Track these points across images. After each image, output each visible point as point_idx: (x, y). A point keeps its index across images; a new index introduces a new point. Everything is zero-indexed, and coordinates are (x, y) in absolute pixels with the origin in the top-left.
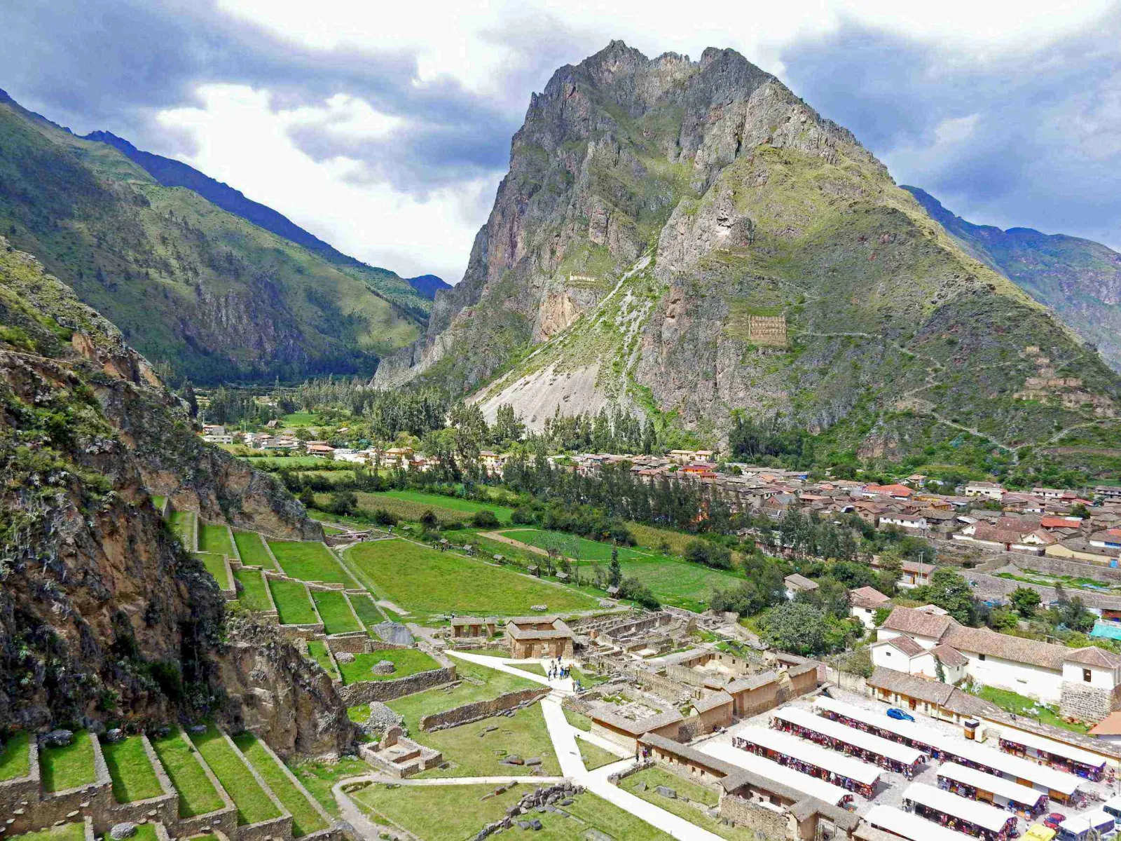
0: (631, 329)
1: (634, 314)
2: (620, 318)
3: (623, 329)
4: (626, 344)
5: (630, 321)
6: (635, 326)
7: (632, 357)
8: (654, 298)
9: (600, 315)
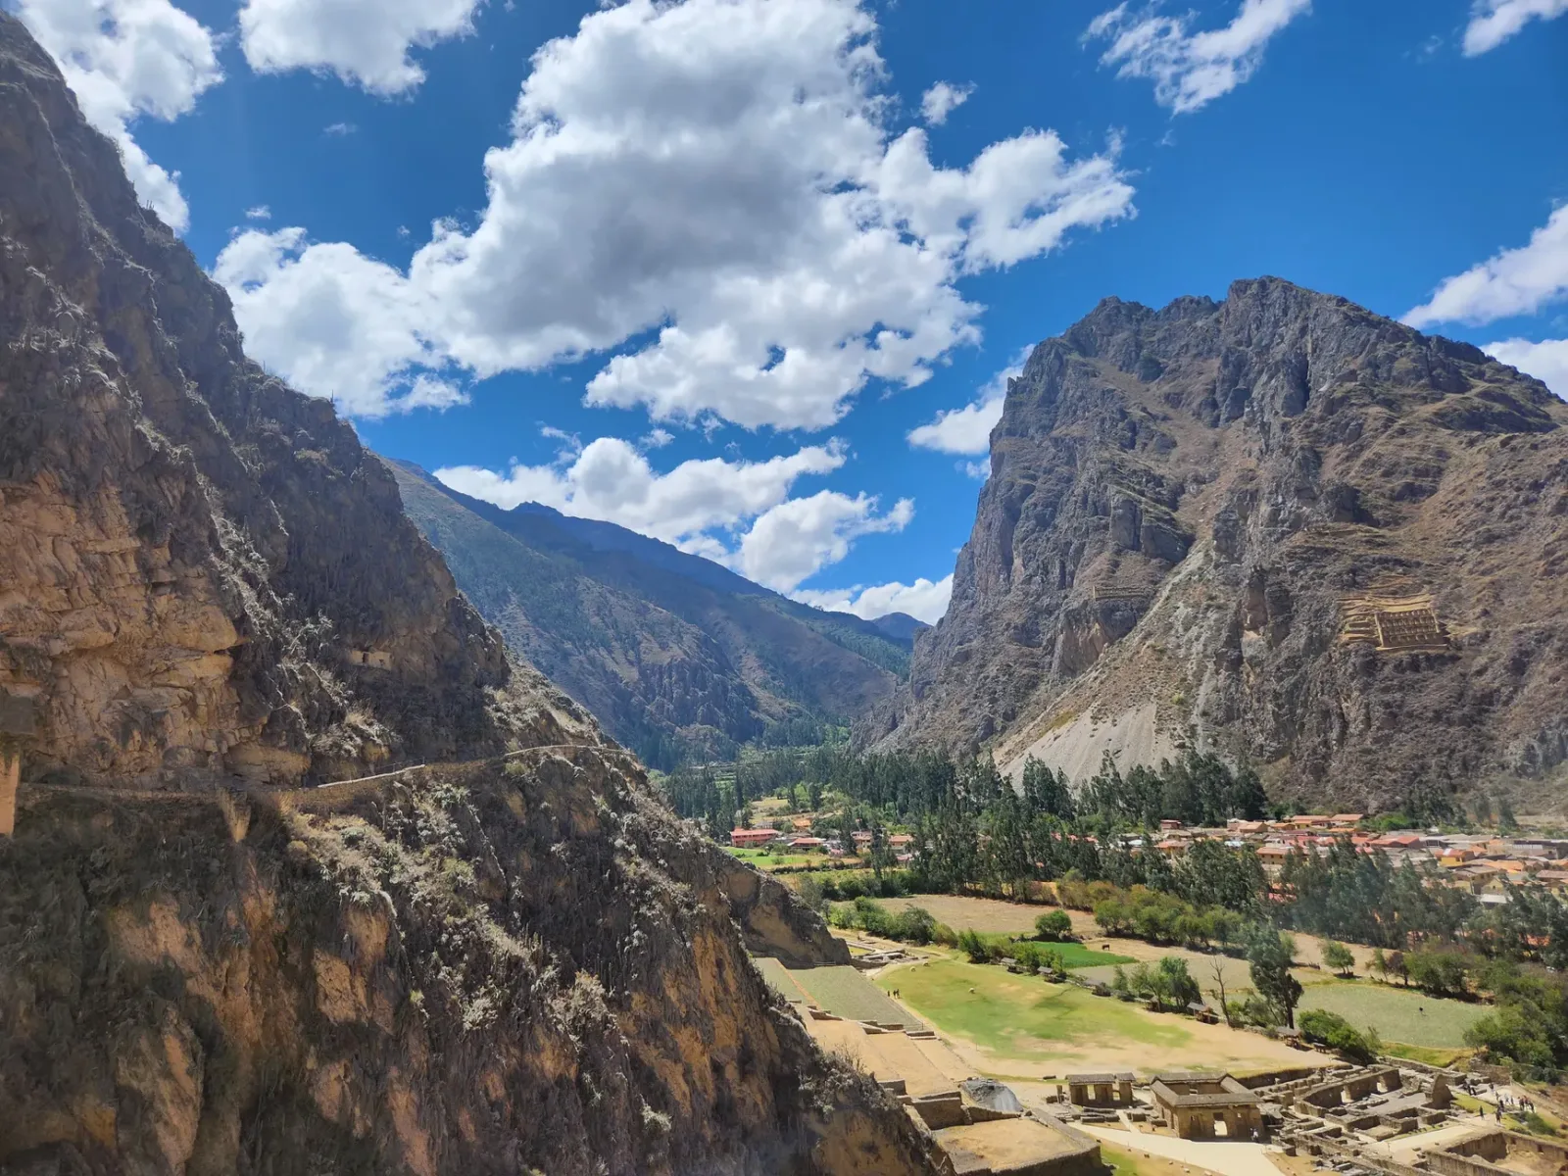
0: (1194, 650)
1: (1194, 631)
2: (1173, 639)
3: (1182, 653)
4: (1190, 673)
5: (1190, 641)
6: (1197, 647)
7: (1202, 688)
8: (1219, 607)
9: (1145, 638)
